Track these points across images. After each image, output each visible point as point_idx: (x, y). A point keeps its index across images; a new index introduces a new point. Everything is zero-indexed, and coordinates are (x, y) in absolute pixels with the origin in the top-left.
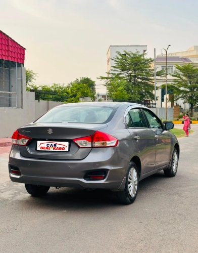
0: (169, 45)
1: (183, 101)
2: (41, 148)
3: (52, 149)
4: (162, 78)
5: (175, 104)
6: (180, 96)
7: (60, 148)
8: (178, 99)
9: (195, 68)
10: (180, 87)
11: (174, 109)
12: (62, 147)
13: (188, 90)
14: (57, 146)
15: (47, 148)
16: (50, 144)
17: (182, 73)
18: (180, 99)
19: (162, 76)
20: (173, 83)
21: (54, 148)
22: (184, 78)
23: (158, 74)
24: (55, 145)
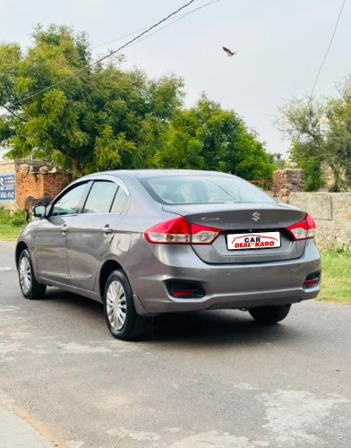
2: (237, 245)
3: (253, 246)
7: (267, 243)
12: (269, 240)
14: (262, 240)
15: (245, 245)
16: (250, 238)
21: (257, 245)
24: (258, 239)
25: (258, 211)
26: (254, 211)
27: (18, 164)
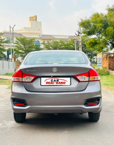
0: (15, 25)
1: (21, 58)
4: (8, 45)
5: (16, 60)
6: (19, 55)
8: (18, 57)
9: (27, 39)
10: (19, 50)
11: (16, 63)
13: (24, 52)
14: (60, 81)
16: (54, 79)
17: (20, 42)
18: (19, 57)
19: (9, 43)
20: (15, 47)
21: (57, 83)
22: (21, 45)
23: (6, 42)
25: (56, 67)
26: (53, 67)
27: (103, 54)
